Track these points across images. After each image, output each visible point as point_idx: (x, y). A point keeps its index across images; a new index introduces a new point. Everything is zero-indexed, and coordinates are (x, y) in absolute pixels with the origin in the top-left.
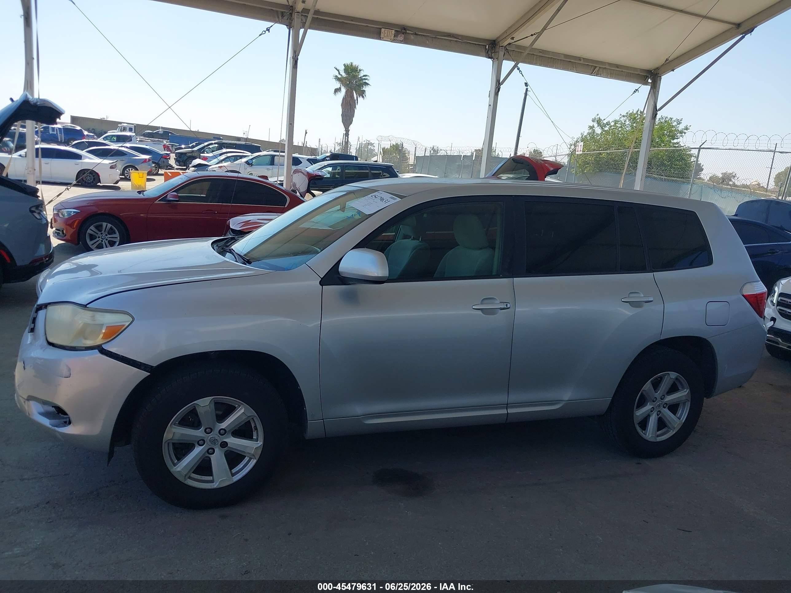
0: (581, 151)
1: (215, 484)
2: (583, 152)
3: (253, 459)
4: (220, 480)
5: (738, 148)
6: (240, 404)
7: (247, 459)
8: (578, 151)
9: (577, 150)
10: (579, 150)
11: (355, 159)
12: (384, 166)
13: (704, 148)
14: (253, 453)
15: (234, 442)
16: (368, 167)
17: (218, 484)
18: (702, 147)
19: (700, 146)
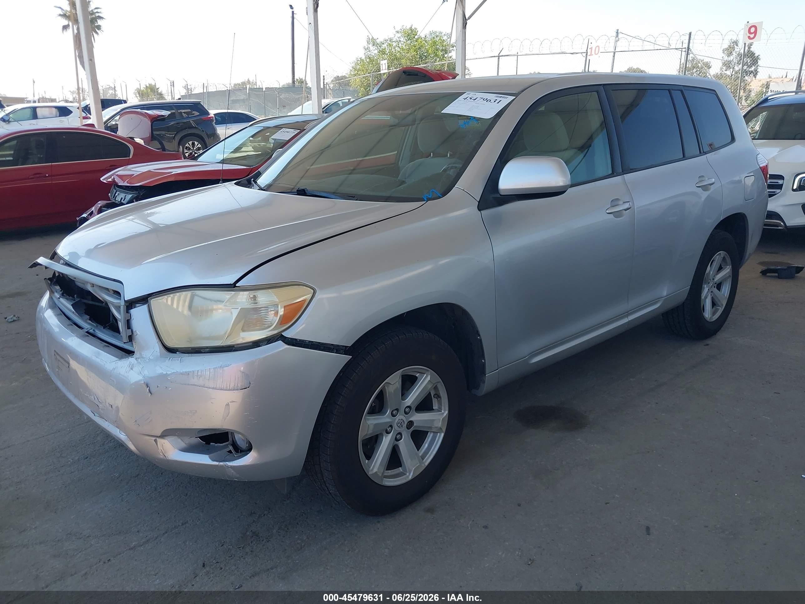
0: (386, 69)
1: (410, 474)
2: (388, 70)
3: (439, 433)
4: (414, 469)
5: (533, 52)
6: (423, 371)
7: (430, 436)
8: (383, 70)
9: (381, 69)
10: (384, 68)
11: (123, 103)
12: (191, 103)
13: (502, 56)
14: (440, 426)
15: (419, 418)
16: (173, 106)
17: (412, 474)
18: (500, 54)
19: (499, 55)
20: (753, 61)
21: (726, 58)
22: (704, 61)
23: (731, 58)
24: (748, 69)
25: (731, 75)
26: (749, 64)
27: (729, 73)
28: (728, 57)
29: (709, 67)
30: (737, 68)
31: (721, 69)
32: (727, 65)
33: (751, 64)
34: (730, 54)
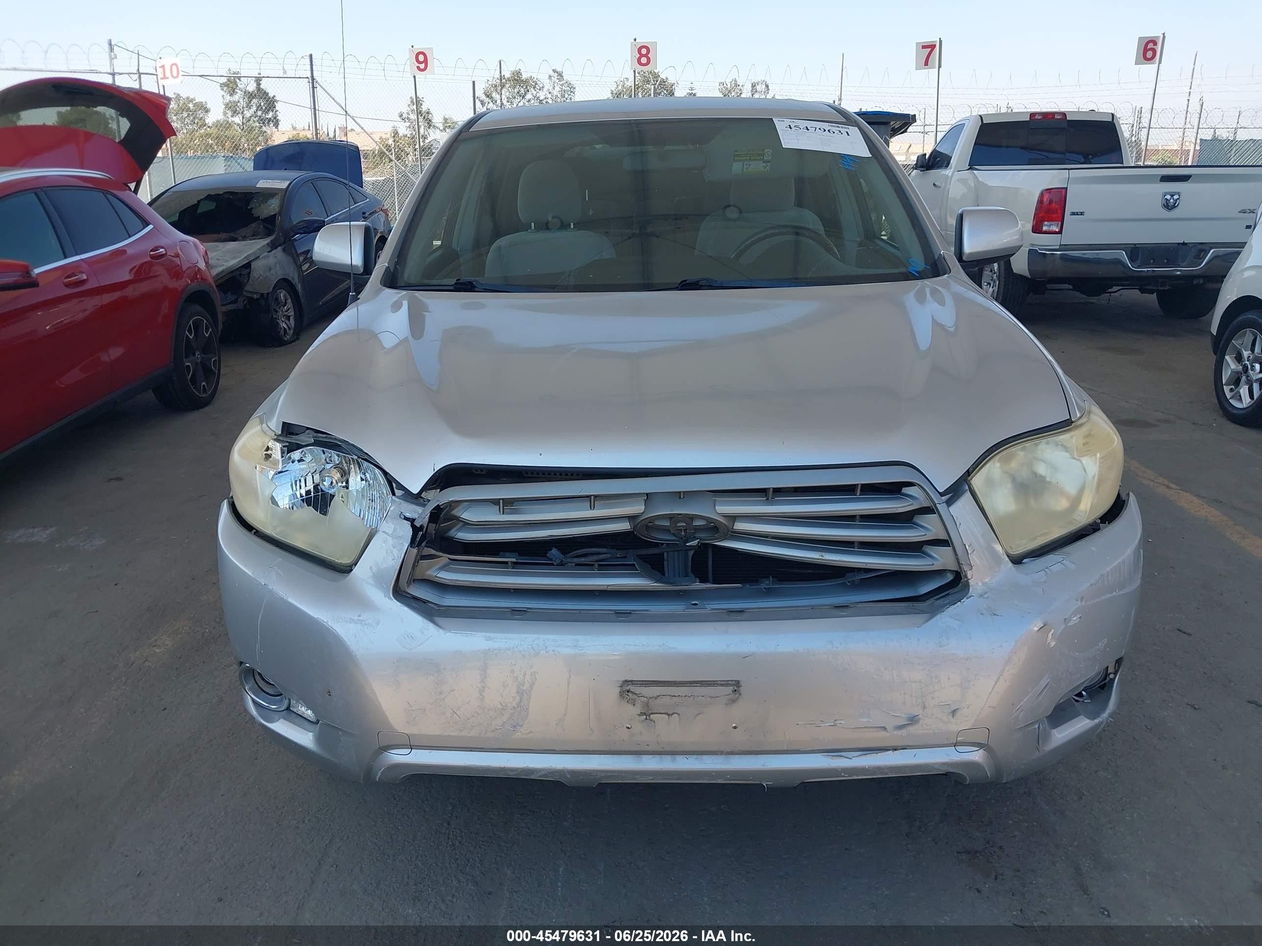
20: (269, 104)
21: (228, 98)
22: (197, 101)
23: (236, 98)
24: (264, 115)
25: (241, 124)
26: (264, 108)
27: (238, 120)
28: (230, 95)
29: (207, 111)
30: (248, 114)
31: (225, 114)
32: (232, 108)
33: (266, 108)
34: (232, 92)
